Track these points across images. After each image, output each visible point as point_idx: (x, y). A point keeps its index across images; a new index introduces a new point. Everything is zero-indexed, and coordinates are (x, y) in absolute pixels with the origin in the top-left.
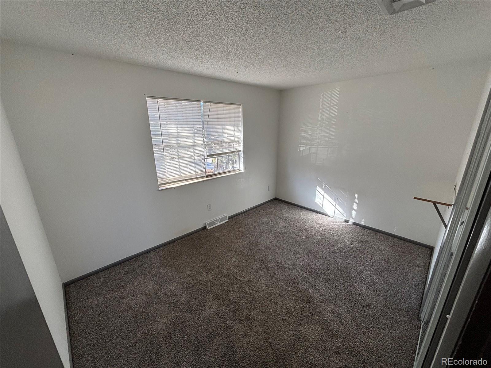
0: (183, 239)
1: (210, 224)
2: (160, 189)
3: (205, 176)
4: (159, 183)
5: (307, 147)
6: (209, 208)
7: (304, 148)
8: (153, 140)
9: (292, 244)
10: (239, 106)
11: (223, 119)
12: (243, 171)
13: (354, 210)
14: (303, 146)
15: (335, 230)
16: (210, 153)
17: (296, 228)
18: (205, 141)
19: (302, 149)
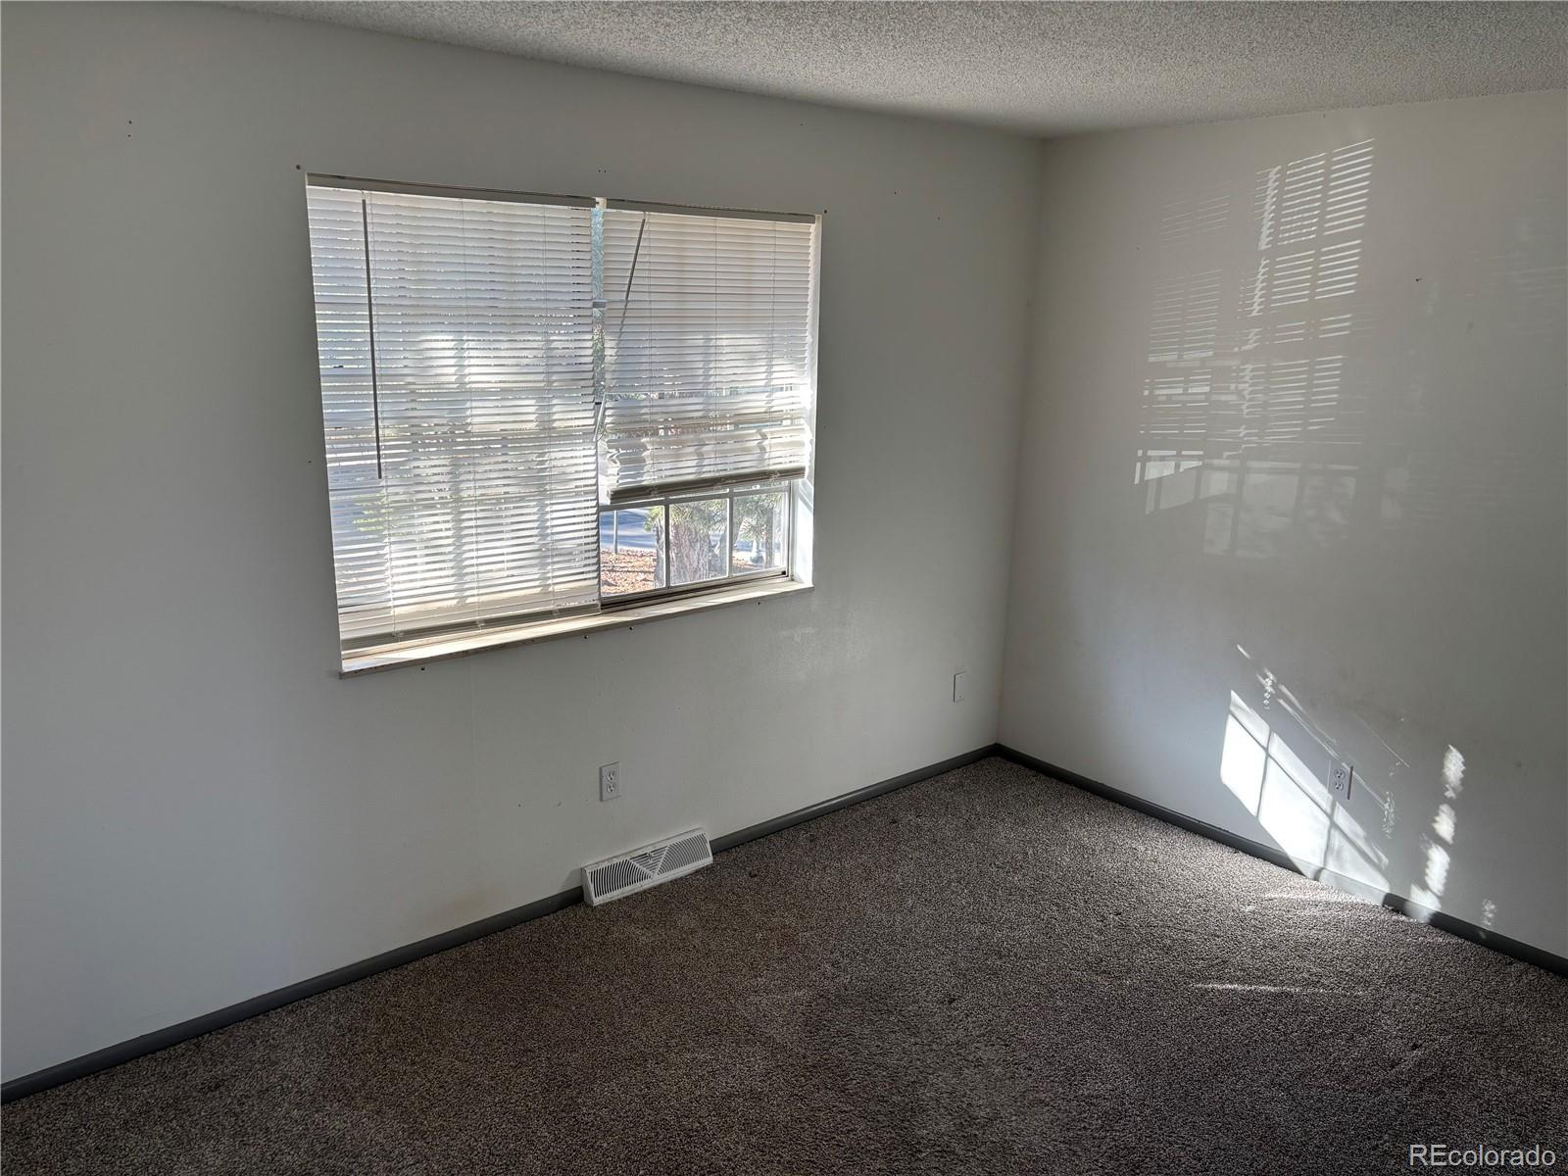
0: (455, 953)
1: (609, 877)
2: (348, 666)
3: (595, 606)
4: (343, 637)
5: (1186, 465)
6: (605, 785)
7: (1168, 470)
8: (330, 406)
9: (1065, 1017)
10: (801, 227)
11: (713, 298)
12: (809, 584)
13: (1440, 841)
14: (1162, 459)
15: (1328, 957)
16: (629, 482)
17: (1100, 932)
18: (604, 416)
19: (1154, 471)
